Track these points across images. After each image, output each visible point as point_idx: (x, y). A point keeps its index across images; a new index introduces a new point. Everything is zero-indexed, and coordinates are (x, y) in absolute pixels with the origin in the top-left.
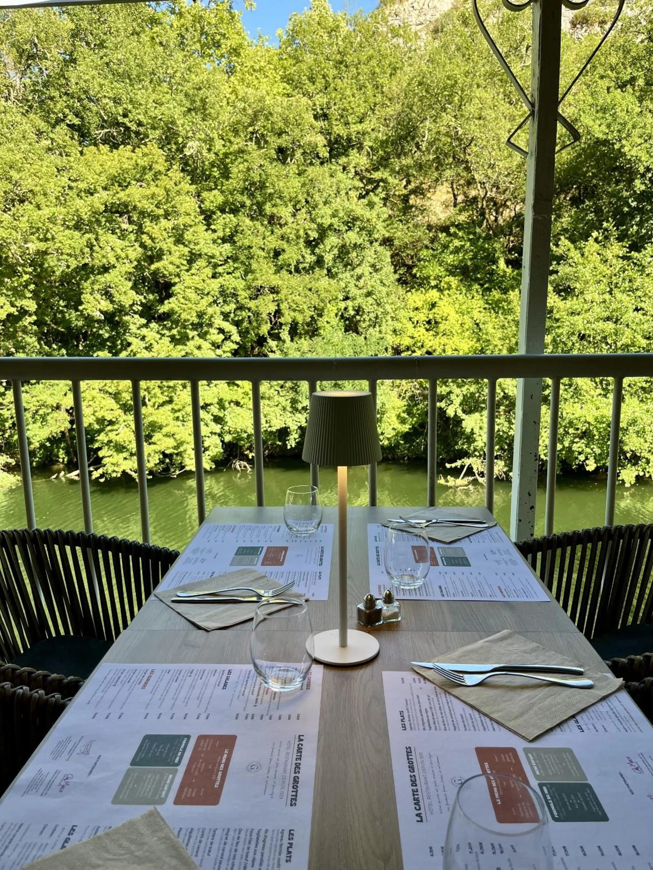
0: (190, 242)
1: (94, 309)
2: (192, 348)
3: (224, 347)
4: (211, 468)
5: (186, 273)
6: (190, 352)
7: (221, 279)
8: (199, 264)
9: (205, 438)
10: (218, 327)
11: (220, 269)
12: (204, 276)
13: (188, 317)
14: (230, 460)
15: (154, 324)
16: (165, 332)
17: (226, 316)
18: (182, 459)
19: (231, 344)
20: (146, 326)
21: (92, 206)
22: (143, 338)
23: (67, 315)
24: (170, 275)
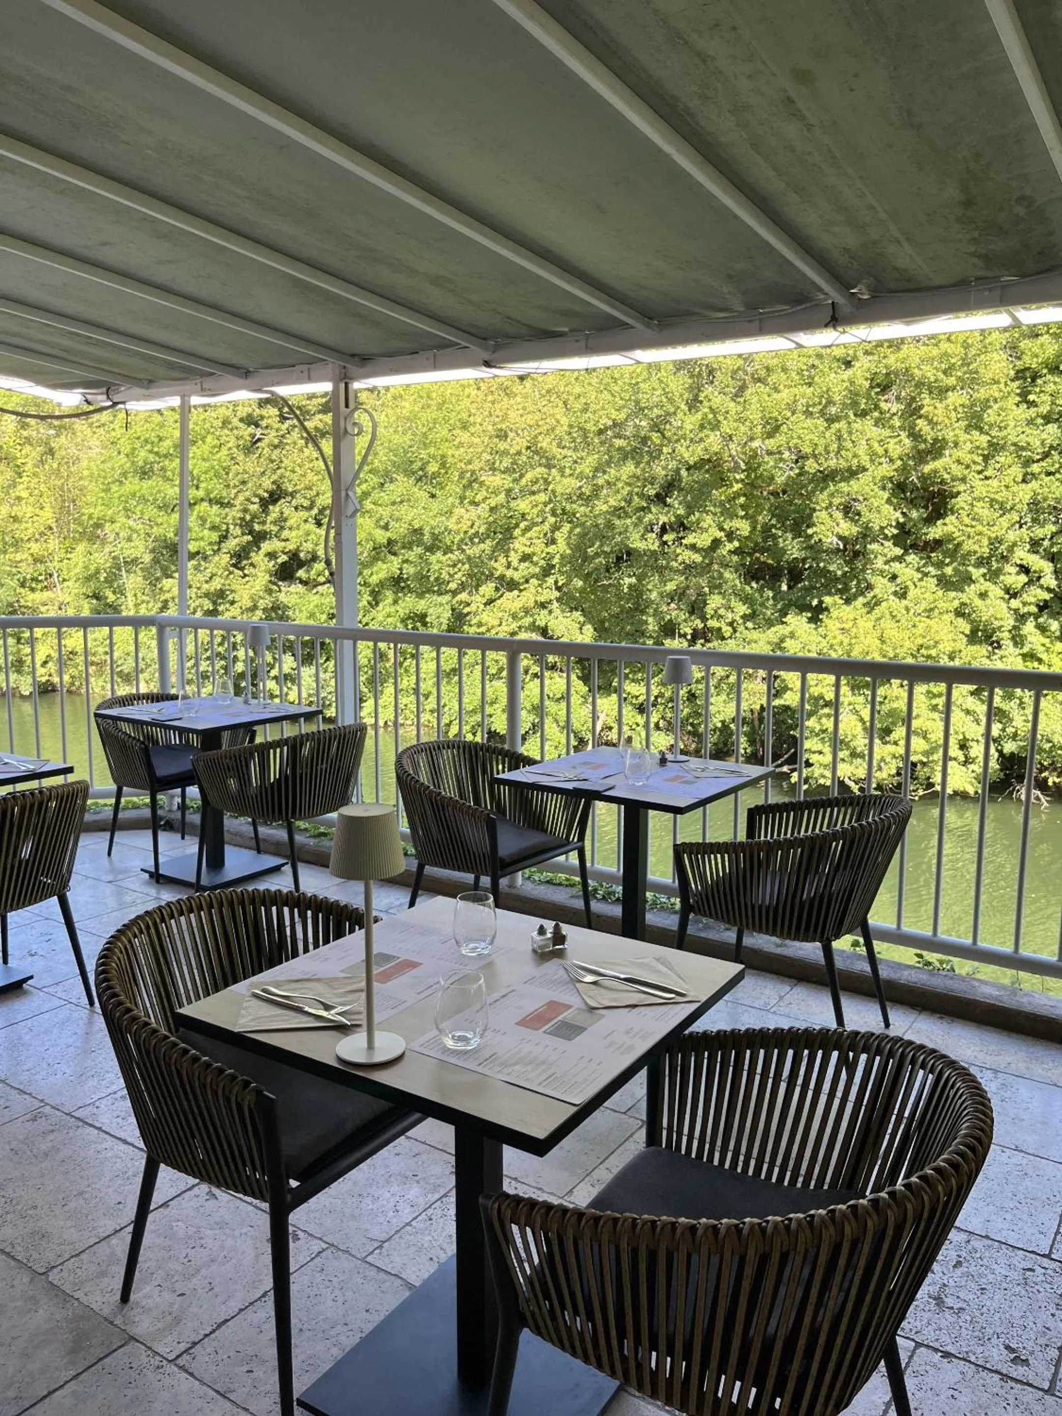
0: (991, 426)
1: (830, 534)
2: (972, 595)
3: (1025, 595)
4: (976, 793)
5: (977, 476)
6: (968, 601)
7: (1034, 485)
8: (1002, 459)
9: (971, 744)
10: (1019, 562)
11: (1035, 468)
12: (1008, 480)
13: (976, 547)
14: (1011, 784)
15: (913, 556)
16: (931, 569)
17: (1035, 545)
18: (932, 773)
19: (1039, 591)
20: (899, 559)
21: (852, 383)
22: (894, 577)
23: (780, 540)
24: (953, 480)
